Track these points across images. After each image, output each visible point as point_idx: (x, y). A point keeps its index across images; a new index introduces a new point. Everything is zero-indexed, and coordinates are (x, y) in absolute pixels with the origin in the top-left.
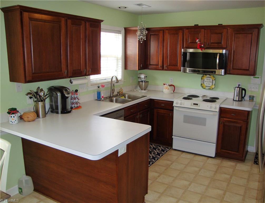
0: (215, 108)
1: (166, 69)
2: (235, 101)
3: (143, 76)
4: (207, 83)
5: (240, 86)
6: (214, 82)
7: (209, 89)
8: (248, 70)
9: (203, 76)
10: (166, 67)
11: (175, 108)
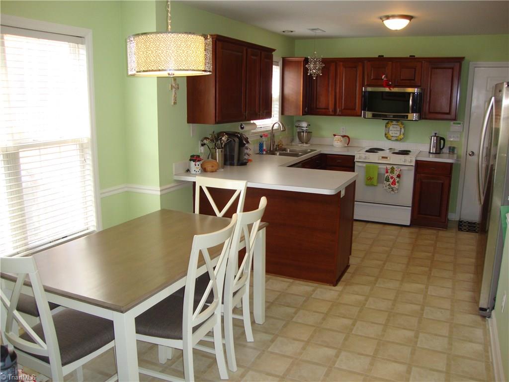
0: (411, 162)
1: (340, 113)
2: (432, 153)
3: (304, 125)
4: (393, 132)
5: (436, 135)
6: (403, 130)
7: (397, 140)
8: (449, 113)
9: (388, 123)
10: (340, 111)
11: (357, 164)
